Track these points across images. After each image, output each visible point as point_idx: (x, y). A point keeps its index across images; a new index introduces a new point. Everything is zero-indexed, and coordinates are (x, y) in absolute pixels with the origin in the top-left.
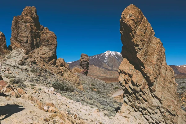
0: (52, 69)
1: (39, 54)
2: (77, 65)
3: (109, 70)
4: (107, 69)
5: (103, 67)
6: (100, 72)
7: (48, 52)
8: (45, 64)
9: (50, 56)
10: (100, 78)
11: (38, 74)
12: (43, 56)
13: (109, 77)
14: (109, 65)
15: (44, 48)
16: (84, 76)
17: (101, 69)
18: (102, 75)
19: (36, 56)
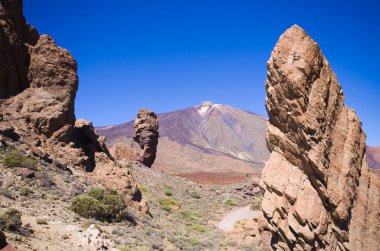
0: (61, 153)
1: (24, 110)
2: (122, 134)
3: (207, 151)
4: (201, 148)
5: (191, 144)
6: (182, 157)
7: (50, 105)
8: (42, 137)
9: (57, 114)
10: (184, 172)
11: (26, 171)
12: (36, 116)
13: (207, 170)
14: (207, 140)
15: (40, 91)
16: (144, 169)
17: (187, 148)
18: (188, 165)
19: (15, 115)
